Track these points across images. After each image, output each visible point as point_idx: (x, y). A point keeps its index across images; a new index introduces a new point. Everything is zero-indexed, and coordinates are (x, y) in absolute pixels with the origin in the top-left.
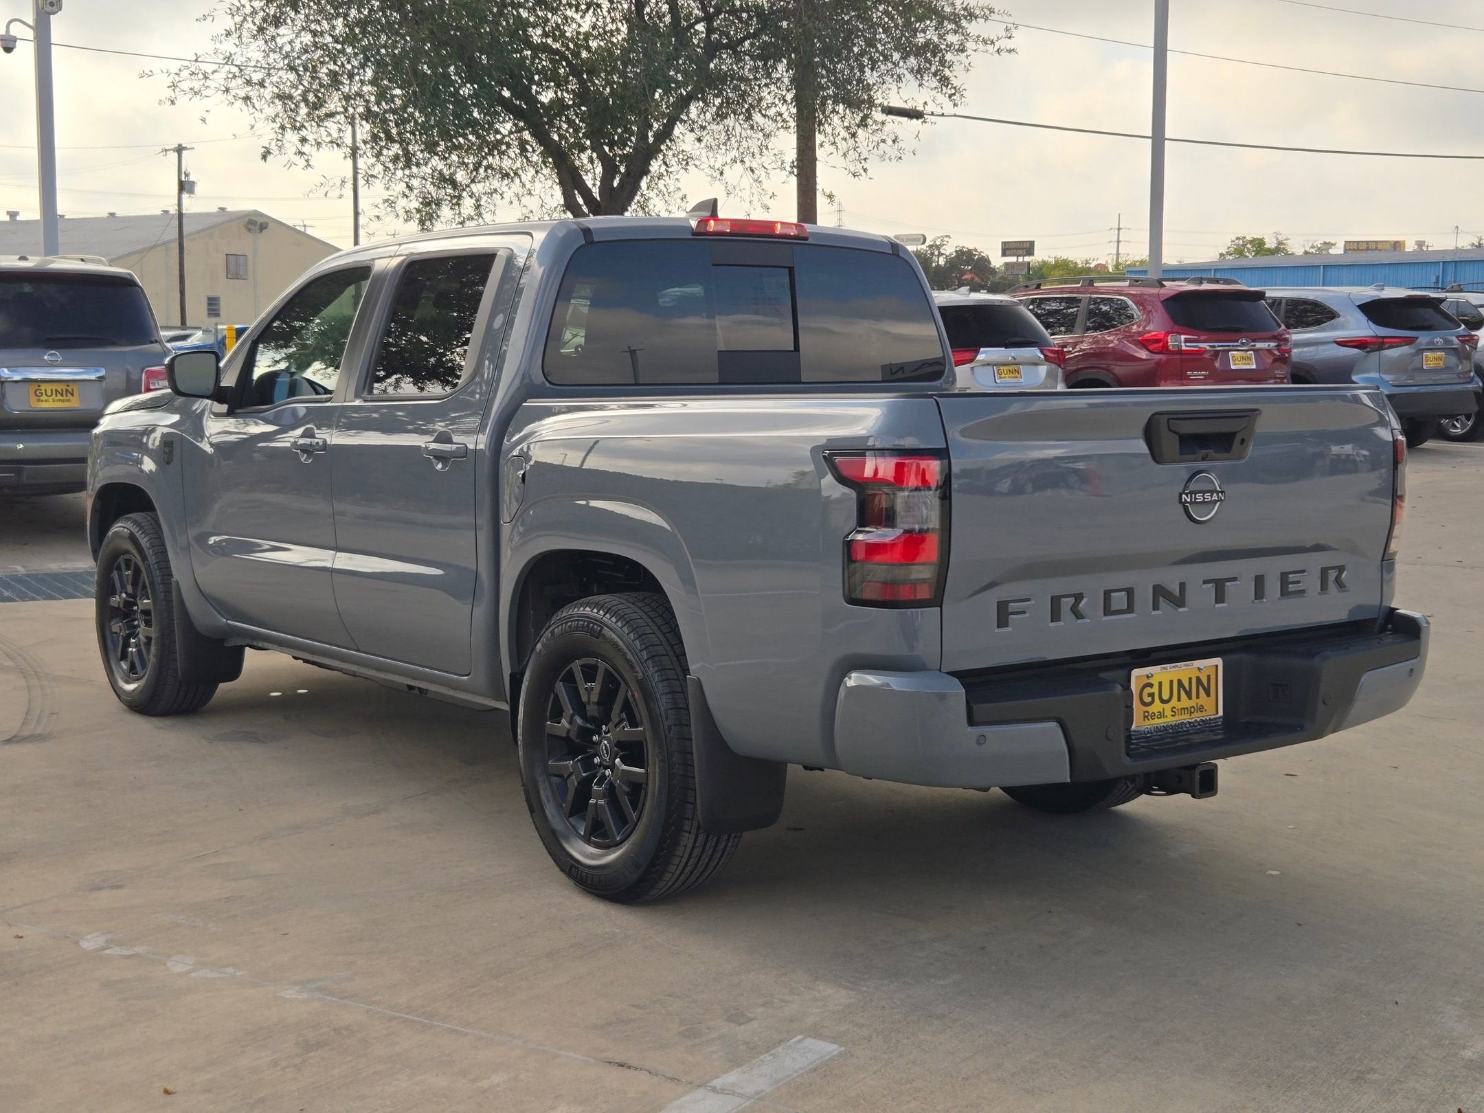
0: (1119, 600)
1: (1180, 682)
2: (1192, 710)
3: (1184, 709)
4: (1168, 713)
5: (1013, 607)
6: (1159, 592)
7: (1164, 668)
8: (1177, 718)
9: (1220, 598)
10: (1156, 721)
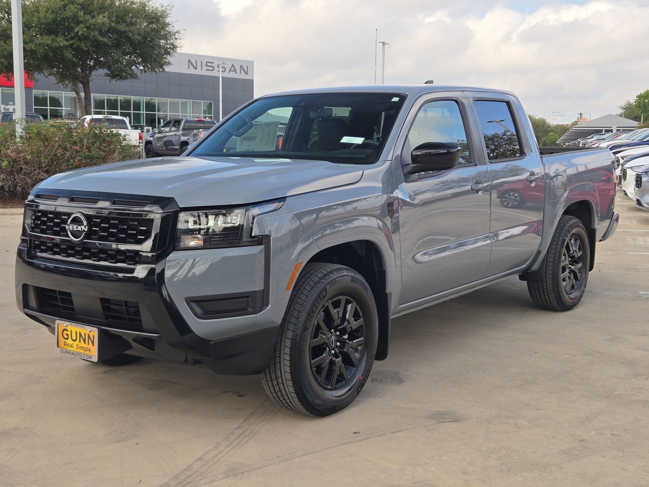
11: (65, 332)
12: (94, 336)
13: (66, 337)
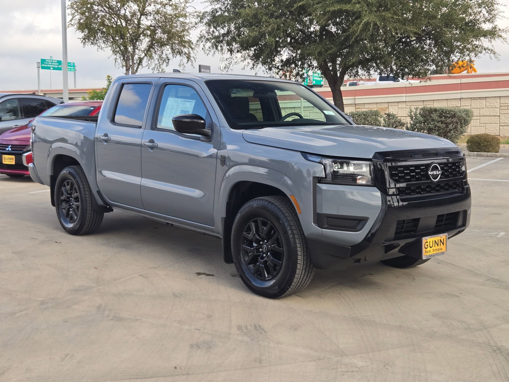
11: (427, 244)
12: (444, 239)
13: (426, 247)
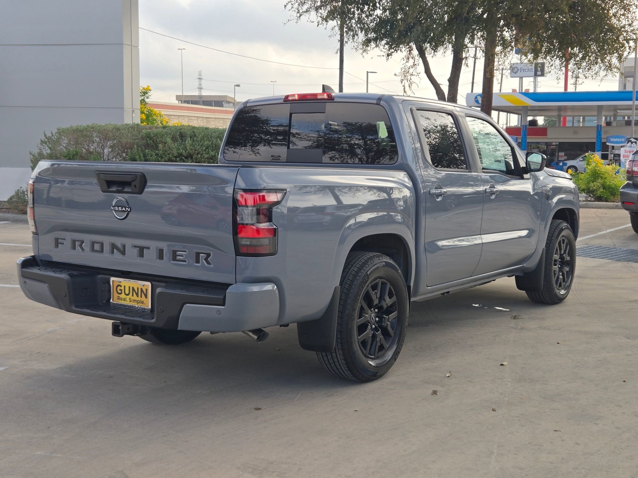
0: (97, 247)
1: (133, 288)
2: (139, 302)
3: (135, 300)
4: (128, 299)
5: (59, 241)
6: (114, 247)
7: (125, 280)
8: (131, 303)
9: (141, 255)
10: (123, 301)
